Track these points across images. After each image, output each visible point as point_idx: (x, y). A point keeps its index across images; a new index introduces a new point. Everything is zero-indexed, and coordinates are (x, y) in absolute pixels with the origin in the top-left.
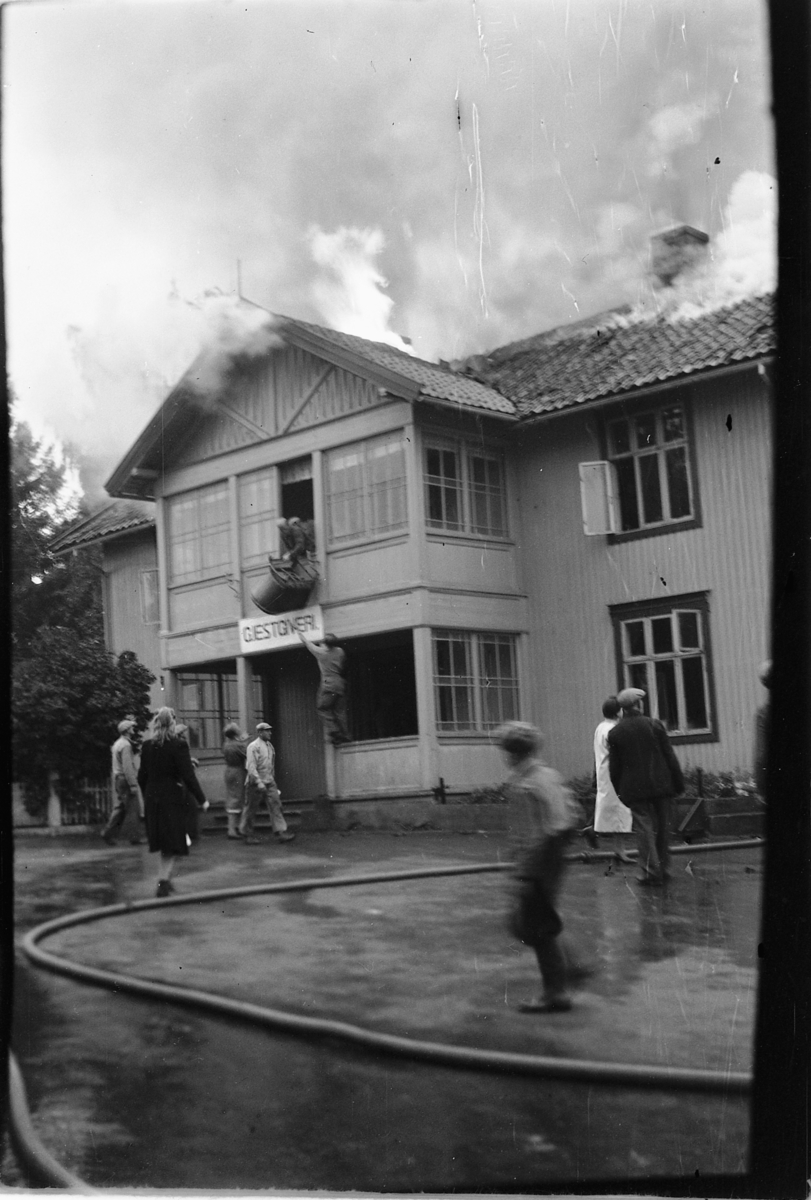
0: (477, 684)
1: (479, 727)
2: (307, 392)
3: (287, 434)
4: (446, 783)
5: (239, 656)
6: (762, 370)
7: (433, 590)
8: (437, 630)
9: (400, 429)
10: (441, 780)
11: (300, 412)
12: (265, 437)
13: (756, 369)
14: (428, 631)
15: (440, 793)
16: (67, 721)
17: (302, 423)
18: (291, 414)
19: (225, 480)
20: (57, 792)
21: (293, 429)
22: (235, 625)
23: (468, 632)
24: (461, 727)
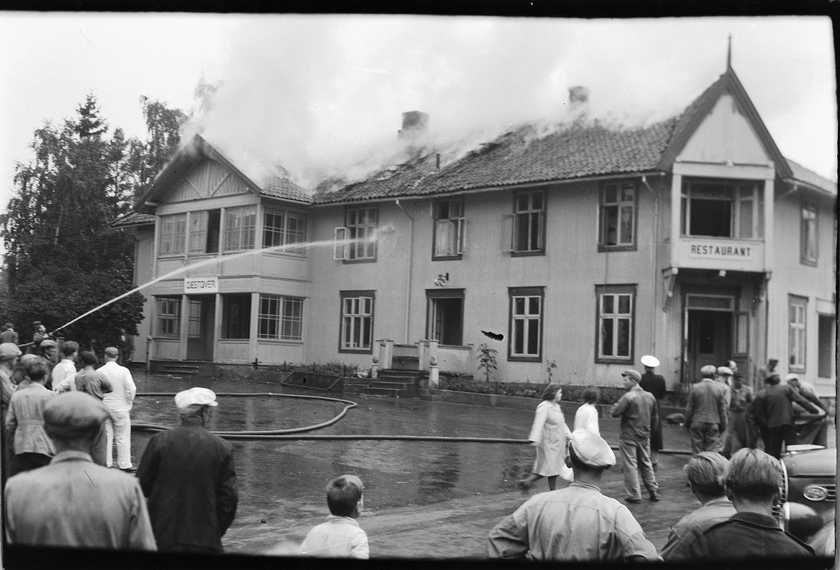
0: (281, 319)
1: (280, 337)
2: (222, 180)
3: (212, 198)
4: (259, 361)
5: (185, 294)
6: (397, 202)
7: (262, 277)
8: (262, 295)
9: (255, 205)
10: (257, 359)
11: (218, 189)
12: (203, 197)
13: (395, 201)
14: (258, 295)
15: (256, 364)
16: (101, 317)
17: (218, 194)
18: (215, 188)
19: (185, 213)
20: (94, 348)
21: (215, 196)
22: (183, 280)
23: (279, 296)
24: (270, 337)
